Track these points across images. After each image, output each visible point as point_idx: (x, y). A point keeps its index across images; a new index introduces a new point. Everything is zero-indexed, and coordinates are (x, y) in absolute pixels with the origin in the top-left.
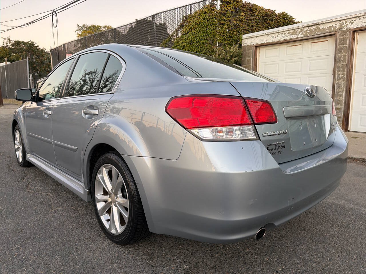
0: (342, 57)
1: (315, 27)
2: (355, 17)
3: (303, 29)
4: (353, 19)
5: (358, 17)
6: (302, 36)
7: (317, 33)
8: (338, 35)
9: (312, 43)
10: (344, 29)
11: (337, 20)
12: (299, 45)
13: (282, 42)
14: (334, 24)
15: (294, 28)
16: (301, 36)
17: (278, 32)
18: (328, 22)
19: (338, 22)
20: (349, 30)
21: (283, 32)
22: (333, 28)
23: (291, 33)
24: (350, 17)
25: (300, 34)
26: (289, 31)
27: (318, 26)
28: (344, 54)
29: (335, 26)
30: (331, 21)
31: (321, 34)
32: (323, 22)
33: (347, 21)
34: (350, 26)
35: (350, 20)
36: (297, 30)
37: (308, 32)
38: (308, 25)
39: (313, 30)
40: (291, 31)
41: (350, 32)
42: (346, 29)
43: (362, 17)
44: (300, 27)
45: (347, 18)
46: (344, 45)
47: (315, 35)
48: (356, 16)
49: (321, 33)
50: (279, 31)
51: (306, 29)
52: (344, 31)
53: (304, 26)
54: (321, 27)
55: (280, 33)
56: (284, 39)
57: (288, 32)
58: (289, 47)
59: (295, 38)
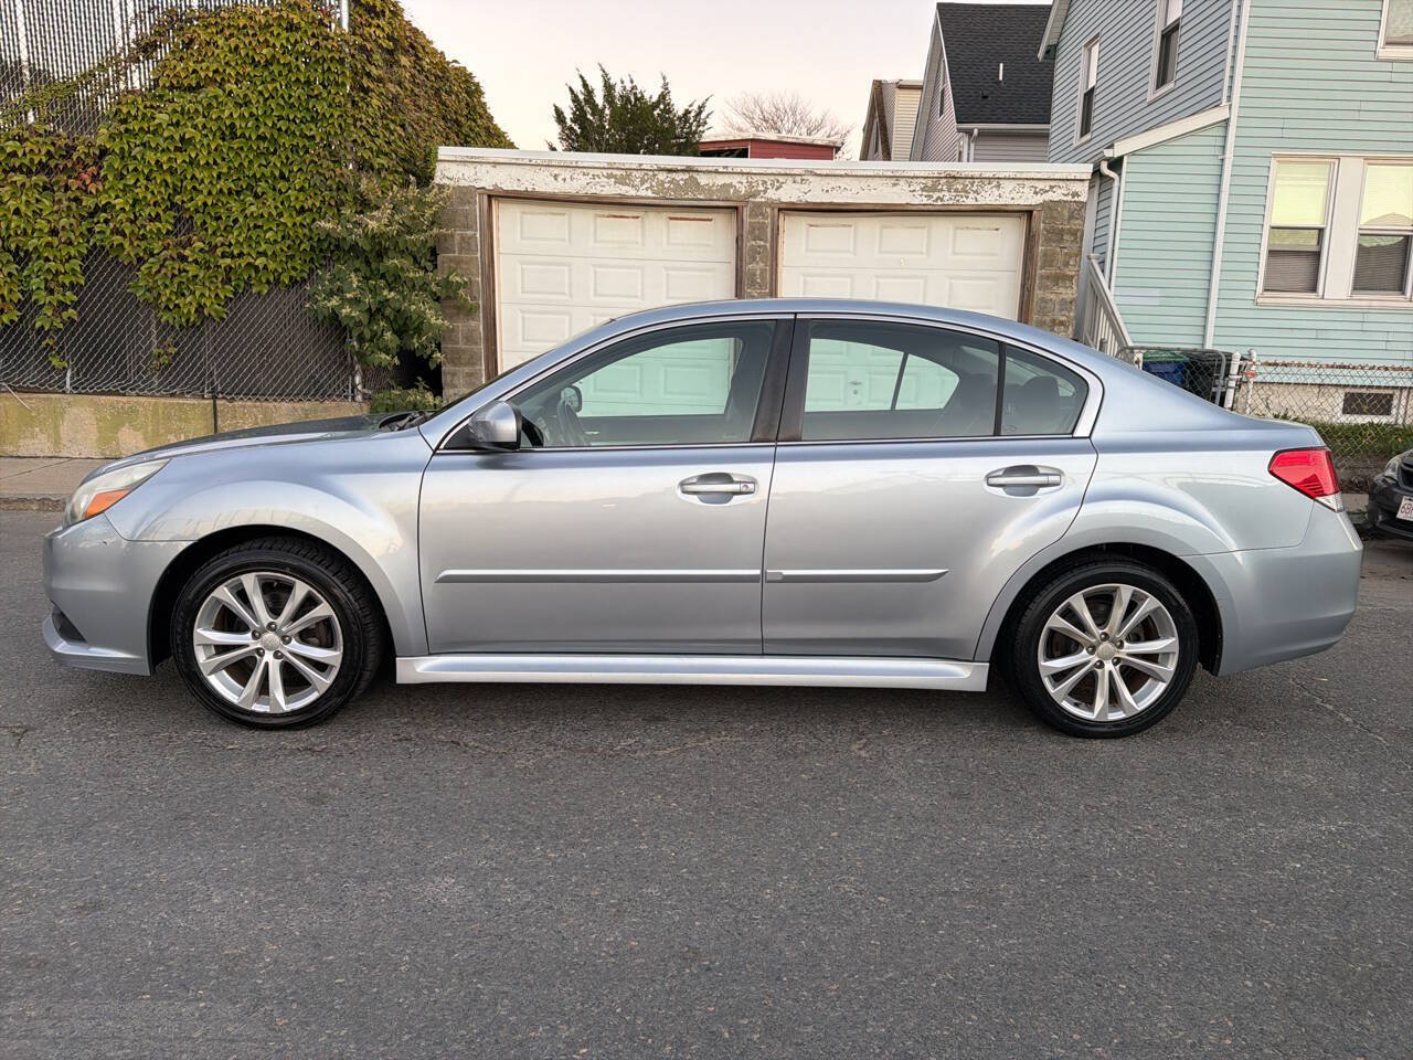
0: (758, 272)
1: (686, 176)
2: (787, 175)
3: (651, 173)
4: (781, 179)
5: (791, 175)
6: (650, 194)
7: (690, 195)
8: (746, 212)
9: (671, 219)
10: (758, 200)
11: (745, 171)
12: (633, 217)
13: (586, 199)
14: (734, 180)
15: (627, 167)
16: (645, 192)
17: (574, 164)
18: (721, 170)
19: (745, 177)
20: (770, 204)
21: (589, 171)
22: (732, 191)
23: (615, 177)
24: (774, 171)
25: (644, 187)
26: (609, 172)
27: (695, 175)
28: (761, 264)
29: (738, 185)
30: (730, 170)
31: (702, 200)
32: (710, 169)
33: (765, 178)
34: (772, 194)
35: (773, 178)
36: (634, 173)
37: (666, 185)
38: (669, 167)
39: (681, 183)
40: (615, 172)
41: (773, 209)
42: (763, 200)
43: (798, 179)
44: (643, 167)
45: (769, 171)
46: (762, 243)
47: (685, 199)
48: (788, 172)
49: (701, 197)
50: (580, 164)
51: (662, 176)
52: (760, 205)
53: (655, 167)
54: (703, 180)
55: (579, 171)
56: (593, 191)
57: (605, 172)
58: (600, 216)
59: (628, 197)
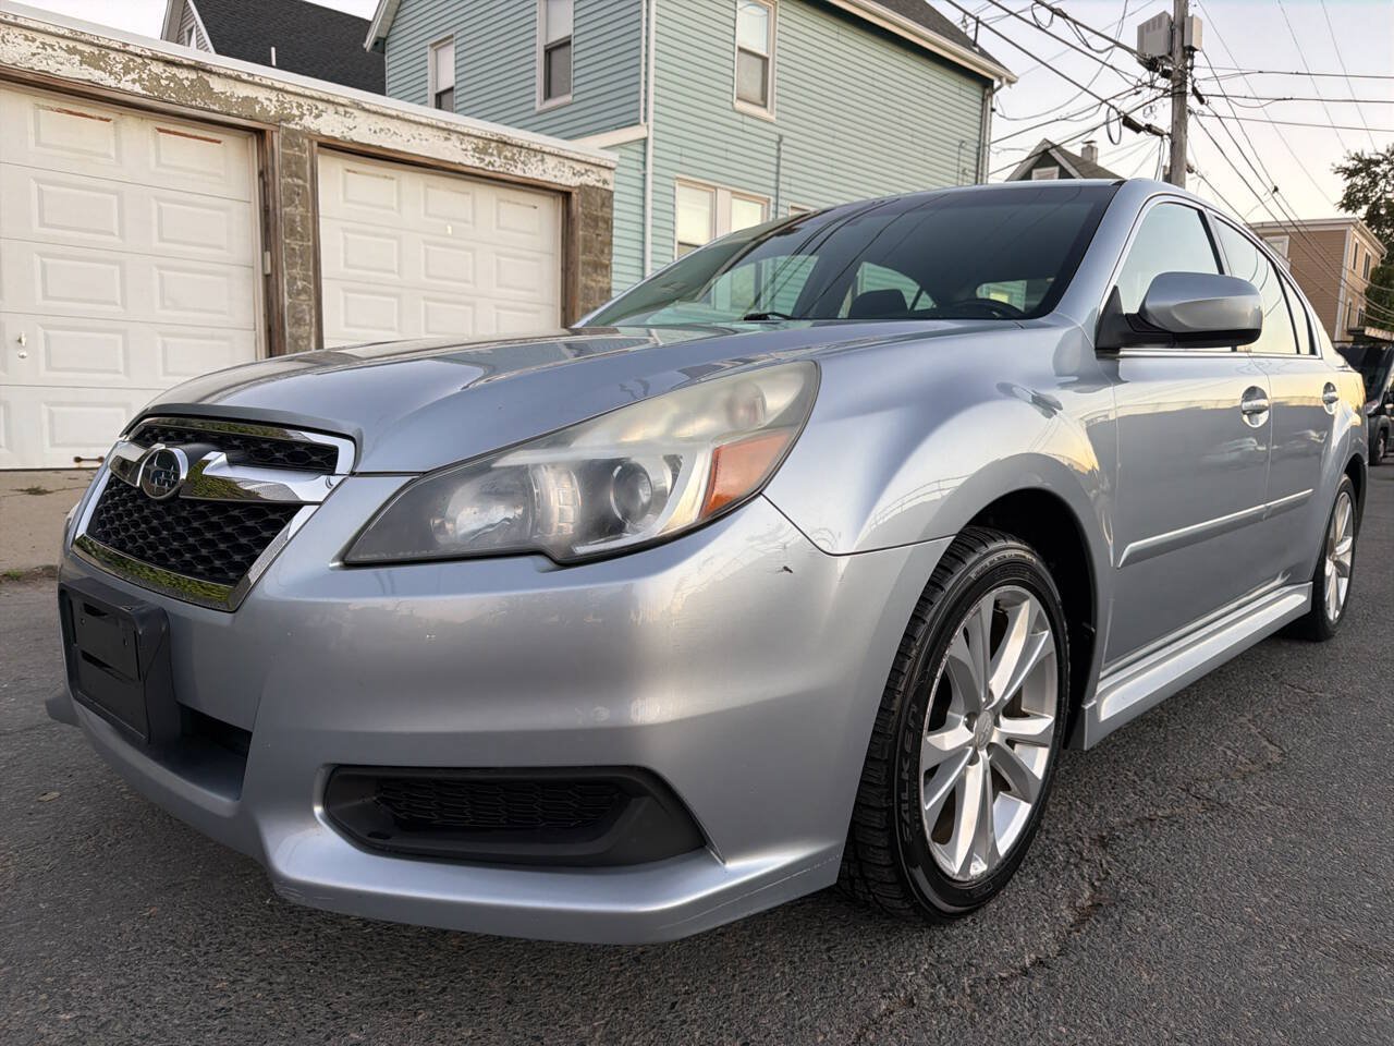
0: (298, 219)
1: (193, 75)
2: (328, 101)
3: (139, 60)
4: (321, 106)
5: (333, 103)
6: (137, 88)
7: (201, 104)
8: (277, 140)
9: (160, 130)
10: (292, 126)
11: (277, 85)
12: (101, 119)
13: (29, 76)
14: (261, 95)
15: (103, 42)
16: (129, 85)
17: (10, 19)
18: (245, 77)
19: (275, 93)
20: (308, 134)
21: (35, 35)
22: (258, 109)
23: (81, 53)
24: (314, 94)
25: (129, 77)
26: (72, 44)
27: (206, 76)
28: (301, 209)
29: (266, 103)
30: (257, 79)
31: (214, 111)
32: (229, 72)
33: (301, 101)
34: (309, 122)
35: (310, 101)
36: (113, 55)
37: (164, 82)
38: (170, 57)
39: (187, 83)
40: (80, 47)
41: (311, 141)
42: (298, 127)
43: (341, 109)
44: (131, 49)
45: (308, 93)
46: (300, 182)
47: (192, 107)
48: (331, 99)
49: (216, 108)
50: (21, 21)
51: (157, 68)
52: (294, 133)
53: (149, 53)
54: (217, 85)
55: (17, 31)
56: (43, 67)
57: (64, 43)
58: (43, 108)
59: (103, 87)
